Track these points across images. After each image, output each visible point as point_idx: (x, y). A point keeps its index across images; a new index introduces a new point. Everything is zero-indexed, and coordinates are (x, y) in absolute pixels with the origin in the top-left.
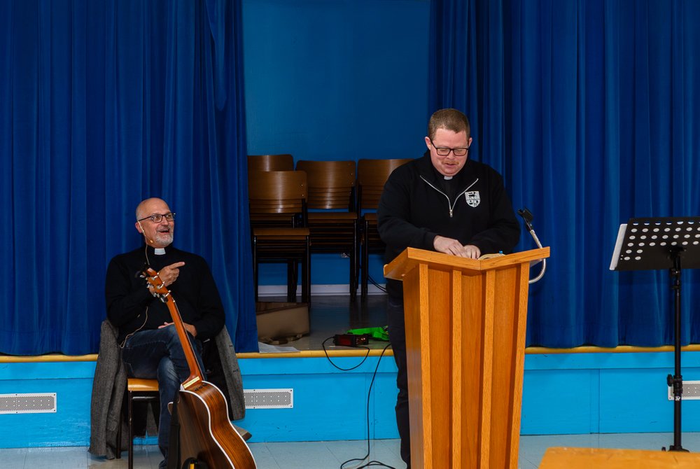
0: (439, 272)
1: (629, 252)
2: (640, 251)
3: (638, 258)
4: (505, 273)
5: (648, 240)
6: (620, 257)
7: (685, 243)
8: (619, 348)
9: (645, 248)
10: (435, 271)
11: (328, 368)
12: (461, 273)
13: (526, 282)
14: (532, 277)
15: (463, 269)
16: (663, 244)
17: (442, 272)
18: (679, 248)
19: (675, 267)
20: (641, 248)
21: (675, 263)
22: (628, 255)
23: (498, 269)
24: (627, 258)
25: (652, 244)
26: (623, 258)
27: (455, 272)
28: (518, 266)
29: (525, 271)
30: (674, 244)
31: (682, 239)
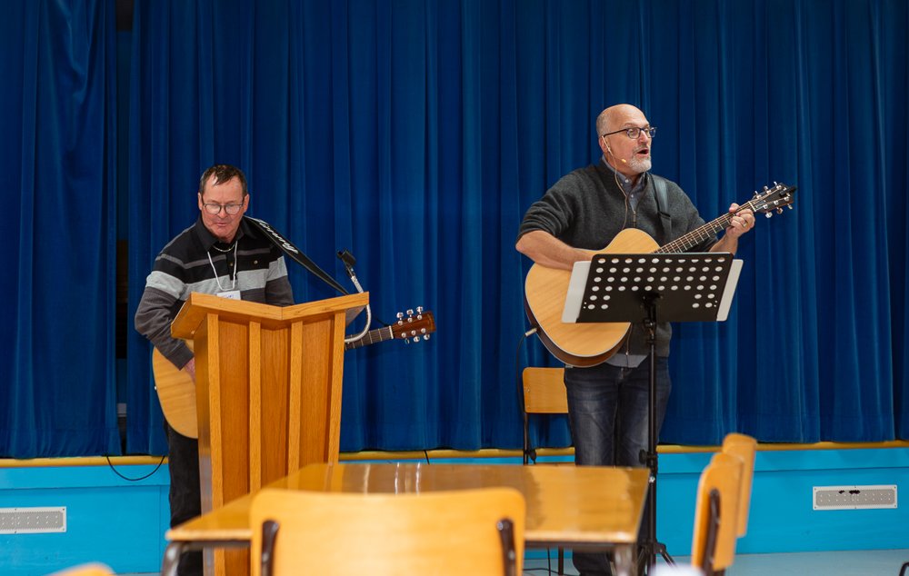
0: (233, 325)
1: (593, 298)
2: (607, 298)
3: (605, 307)
4: (316, 327)
5: (616, 284)
6: (583, 305)
7: (661, 288)
8: (483, 452)
9: (614, 293)
10: (228, 324)
11: (114, 480)
12: (259, 325)
13: (341, 341)
14: (348, 333)
15: (263, 319)
16: (635, 288)
17: (237, 325)
18: (654, 294)
19: (649, 317)
20: (608, 293)
21: (649, 315)
22: (592, 302)
23: (307, 320)
24: (591, 307)
25: (622, 288)
26: (587, 306)
27: (251, 324)
28: (331, 316)
29: (341, 323)
30: (648, 288)
31: (657, 283)
